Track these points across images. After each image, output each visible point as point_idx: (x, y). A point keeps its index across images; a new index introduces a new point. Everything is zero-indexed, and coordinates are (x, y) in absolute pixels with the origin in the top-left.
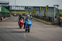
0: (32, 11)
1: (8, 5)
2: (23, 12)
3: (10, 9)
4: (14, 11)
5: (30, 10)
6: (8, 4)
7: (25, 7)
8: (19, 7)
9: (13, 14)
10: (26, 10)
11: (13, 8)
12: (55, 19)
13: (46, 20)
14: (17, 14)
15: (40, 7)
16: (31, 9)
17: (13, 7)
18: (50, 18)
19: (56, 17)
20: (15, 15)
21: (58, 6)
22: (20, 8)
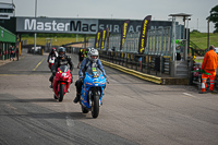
0: (96, 35)
1: (10, 15)
2: (65, 39)
3: (17, 30)
4: (31, 34)
5: (89, 32)
6: (11, 10)
7: (72, 22)
8: (51, 20)
9: (29, 48)
10: (73, 32)
11: (28, 26)
12: (177, 64)
13: (143, 67)
14: (43, 47)
15: (124, 21)
16: (93, 28)
17: (27, 21)
18: (157, 59)
19: (178, 58)
20: (37, 48)
21: (185, 17)
22: (54, 23)
